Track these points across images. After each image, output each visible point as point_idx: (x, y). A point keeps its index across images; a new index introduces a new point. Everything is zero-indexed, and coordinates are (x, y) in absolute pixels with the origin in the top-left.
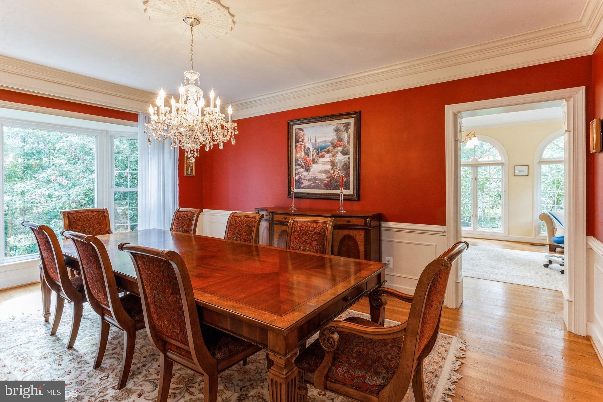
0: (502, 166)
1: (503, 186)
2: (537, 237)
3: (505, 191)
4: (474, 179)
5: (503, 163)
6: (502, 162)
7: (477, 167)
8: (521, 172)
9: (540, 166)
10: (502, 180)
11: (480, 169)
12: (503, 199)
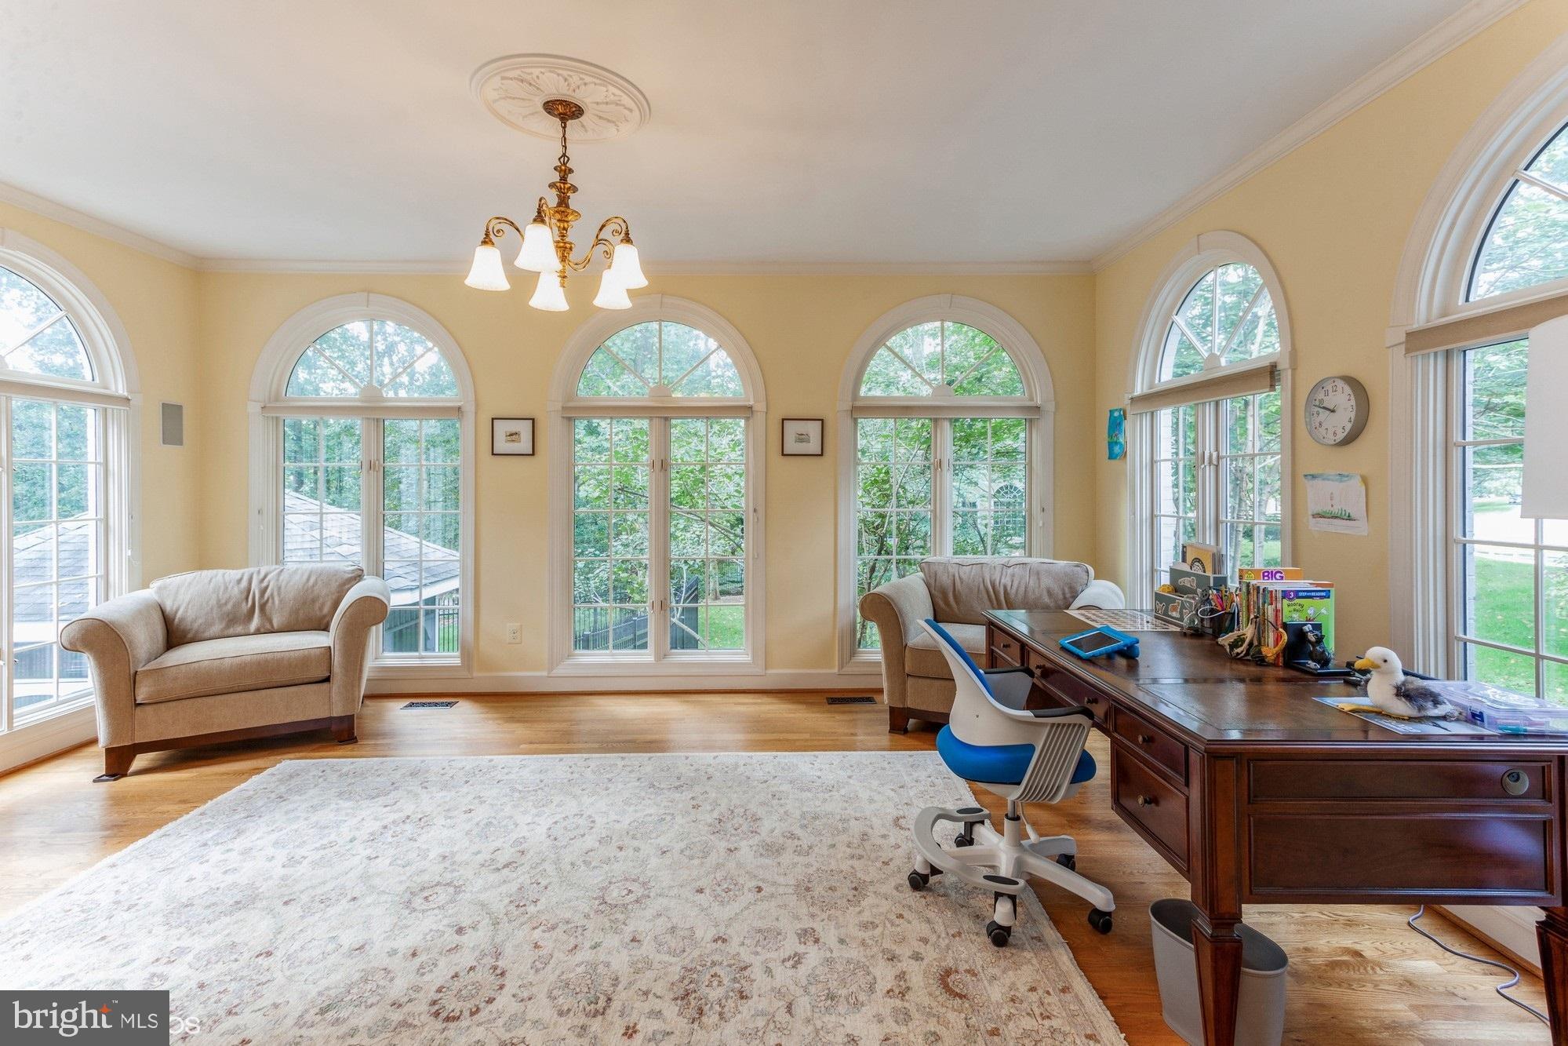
0: (747, 419)
1: (751, 490)
2: (847, 670)
3: (755, 510)
4: (658, 466)
5: (750, 408)
6: (747, 404)
7: (667, 419)
8: (801, 441)
9: (855, 420)
10: (747, 469)
11: (678, 427)
12: (751, 536)
